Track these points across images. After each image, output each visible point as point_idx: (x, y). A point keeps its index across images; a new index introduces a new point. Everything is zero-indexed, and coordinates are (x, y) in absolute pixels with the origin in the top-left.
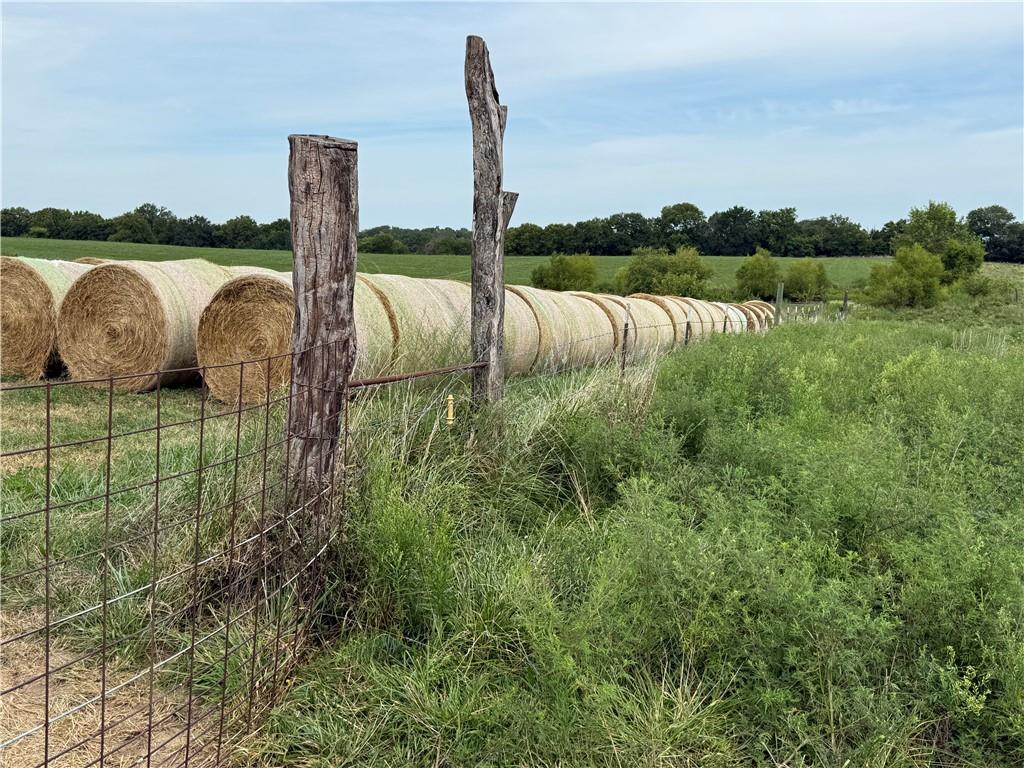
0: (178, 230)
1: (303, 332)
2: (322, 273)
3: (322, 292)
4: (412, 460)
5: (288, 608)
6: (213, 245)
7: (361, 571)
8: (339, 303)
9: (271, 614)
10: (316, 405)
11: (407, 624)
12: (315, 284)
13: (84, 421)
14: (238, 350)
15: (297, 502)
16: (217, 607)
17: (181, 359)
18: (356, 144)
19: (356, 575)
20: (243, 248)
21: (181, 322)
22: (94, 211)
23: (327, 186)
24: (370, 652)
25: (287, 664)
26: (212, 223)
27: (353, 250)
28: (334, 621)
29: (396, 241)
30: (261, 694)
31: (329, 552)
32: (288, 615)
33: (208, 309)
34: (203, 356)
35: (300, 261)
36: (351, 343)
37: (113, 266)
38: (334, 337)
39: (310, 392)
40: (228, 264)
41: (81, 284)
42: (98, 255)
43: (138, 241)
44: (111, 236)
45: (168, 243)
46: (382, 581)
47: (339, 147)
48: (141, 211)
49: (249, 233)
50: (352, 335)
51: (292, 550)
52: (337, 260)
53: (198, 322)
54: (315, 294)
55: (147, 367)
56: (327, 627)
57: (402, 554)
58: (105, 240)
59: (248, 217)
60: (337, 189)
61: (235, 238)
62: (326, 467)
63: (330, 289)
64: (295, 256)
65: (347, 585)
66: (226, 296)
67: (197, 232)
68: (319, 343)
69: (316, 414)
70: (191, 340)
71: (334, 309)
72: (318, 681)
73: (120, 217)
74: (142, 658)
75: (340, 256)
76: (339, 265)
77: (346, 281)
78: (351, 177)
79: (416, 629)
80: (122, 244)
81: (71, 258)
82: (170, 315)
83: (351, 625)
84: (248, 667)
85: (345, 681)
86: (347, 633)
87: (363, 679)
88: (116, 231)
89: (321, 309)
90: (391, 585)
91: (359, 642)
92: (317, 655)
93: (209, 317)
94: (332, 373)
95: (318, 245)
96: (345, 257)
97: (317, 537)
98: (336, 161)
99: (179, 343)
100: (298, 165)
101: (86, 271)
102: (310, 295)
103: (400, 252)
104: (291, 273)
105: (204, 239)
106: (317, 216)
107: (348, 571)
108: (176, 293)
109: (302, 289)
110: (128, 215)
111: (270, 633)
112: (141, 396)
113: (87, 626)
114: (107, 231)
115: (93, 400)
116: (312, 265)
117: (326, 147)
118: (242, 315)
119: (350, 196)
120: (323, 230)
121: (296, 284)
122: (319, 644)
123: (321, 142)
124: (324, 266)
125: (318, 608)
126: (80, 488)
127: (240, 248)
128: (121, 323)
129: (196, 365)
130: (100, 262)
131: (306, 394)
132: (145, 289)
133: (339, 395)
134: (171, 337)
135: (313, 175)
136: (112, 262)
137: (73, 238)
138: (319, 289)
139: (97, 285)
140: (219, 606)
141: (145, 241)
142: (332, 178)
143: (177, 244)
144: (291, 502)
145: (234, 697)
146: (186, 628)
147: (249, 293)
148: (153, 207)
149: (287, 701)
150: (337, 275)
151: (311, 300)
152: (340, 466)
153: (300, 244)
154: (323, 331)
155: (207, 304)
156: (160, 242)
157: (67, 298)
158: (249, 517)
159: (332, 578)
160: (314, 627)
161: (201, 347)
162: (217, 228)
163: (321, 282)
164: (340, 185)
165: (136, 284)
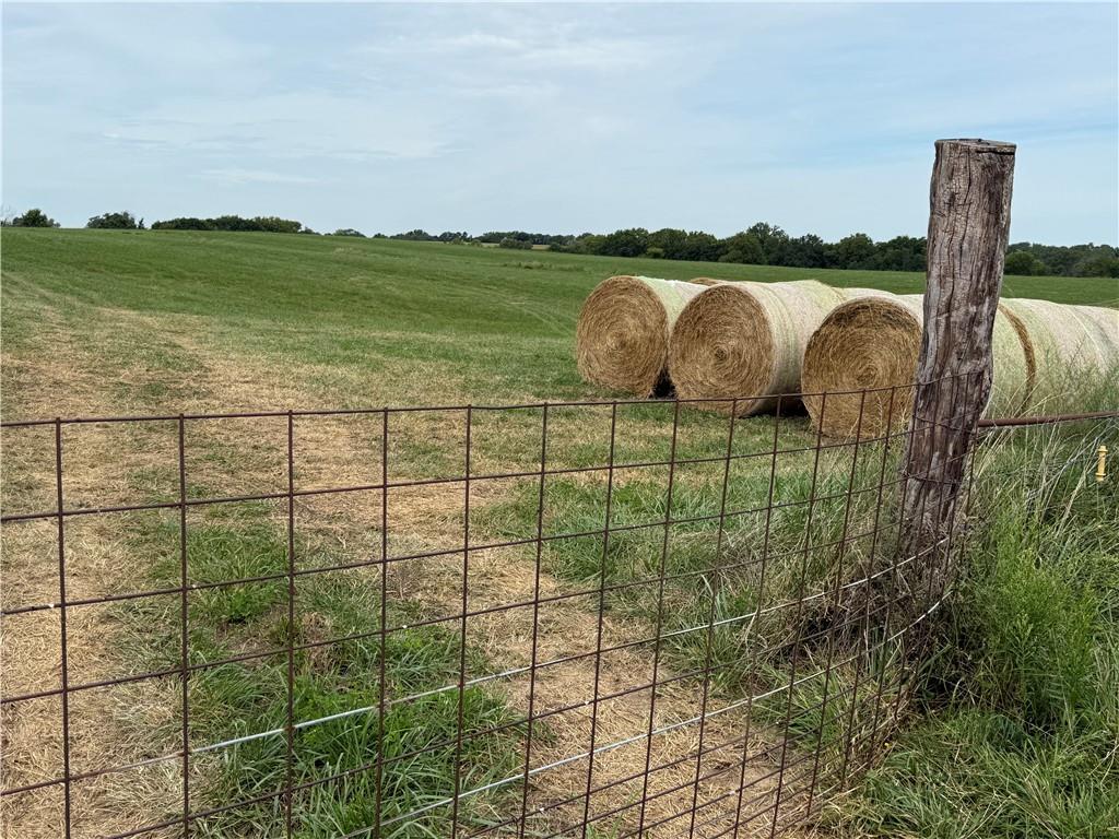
0: (789, 249)
1: (930, 361)
2: (959, 295)
3: (958, 316)
4: (1048, 518)
5: (891, 666)
6: (823, 266)
7: (977, 638)
8: (975, 329)
9: (872, 668)
10: (937, 444)
11: (1030, 709)
12: (949, 308)
13: (688, 442)
14: (844, 379)
15: (908, 550)
16: (813, 650)
17: (784, 385)
18: (1015, 147)
19: (971, 643)
20: (855, 269)
21: (788, 346)
22: (707, 232)
23: (974, 196)
24: (984, 732)
25: (887, 725)
26: (824, 242)
27: (999, 268)
28: (941, 689)
29: (1035, 261)
30: (857, 752)
31: (941, 611)
32: (891, 673)
33: (817, 333)
34: (808, 384)
35: (934, 281)
36: (986, 376)
37: (726, 287)
38: (967, 368)
39: (932, 429)
40: (842, 286)
41: (695, 305)
42: (711, 276)
43: (748, 262)
44: (722, 257)
45: (777, 264)
46: (1003, 654)
47: (994, 151)
48: (754, 230)
49: (864, 252)
50: (988, 367)
51: (898, 602)
52: (978, 281)
53: (805, 346)
54: (948, 319)
55: (751, 391)
56: (934, 694)
57: (1031, 627)
58: (716, 260)
59: (864, 235)
60: (986, 199)
61: (847, 258)
62: (944, 514)
63: (967, 313)
64: (928, 276)
65: (960, 652)
66: (837, 320)
67: (808, 251)
68: (948, 374)
69: (937, 454)
70: (796, 365)
71: (969, 337)
72: (921, 752)
73: (733, 238)
74: (735, 689)
75: (983, 276)
76: (980, 286)
77: (987, 304)
78: (1005, 185)
79: (1042, 717)
80: (733, 265)
81: (685, 279)
82: (777, 340)
83: (961, 698)
84: (844, 720)
85: (951, 758)
86: (956, 706)
87: (972, 761)
88: (727, 252)
89: (954, 336)
90: (1014, 661)
91: (970, 718)
92: (920, 722)
93: (818, 341)
94: (961, 409)
95: (957, 263)
96: (989, 277)
97: (928, 593)
98: (988, 167)
99: (784, 369)
100: (944, 173)
101: (700, 291)
102: (942, 319)
103: (1041, 273)
104: (922, 296)
105: (815, 259)
106: (960, 230)
107: (962, 637)
108: (786, 316)
109: (933, 313)
110: (740, 235)
111: (869, 689)
112: (742, 421)
113: (685, 645)
114: (718, 252)
115: (696, 421)
116: (949, 286)
117: (978, 152)
118: (853, 341)
119: (1002, 206)
120: (965, 245)
121: (927, 308)
122: (923, 712)
123: (973, 146)
124: (963, 286)
125: (924, 671)
126: (682, 507)
127: (852, 269)
128: (730, 344)
129: (800, 391)
130: (714, 283)
131: (927, 432)
132: (755, 311)
133: (966, 435)
134: (776, 361)
135: (960, 184)
136: (725, 283)
137: (686, 259)
138: (954, 314)
139: (709, 307)
140: (816, 649)
141: (755, 262)
142: (983, 186)
143: (786, 265)
144: (901, 550)
145: (828, 749)
146: (780, 666)
147: (862, 317)
148: (766, 226)
149: (886, 765)
150: (976, 297)
151: (943, 324)
152: (961, 517)
153: (937, 261)
154: (954, 361)
155: (816, 328)
156: (770, 264)
157: (681, 318)
158: (853, 558)
159: (943, 641)
160: (918, 692)
161: (807, 374)
162: (830, 247)
163: (956, 305)
164: (991, 196)
165: (747, 306)
